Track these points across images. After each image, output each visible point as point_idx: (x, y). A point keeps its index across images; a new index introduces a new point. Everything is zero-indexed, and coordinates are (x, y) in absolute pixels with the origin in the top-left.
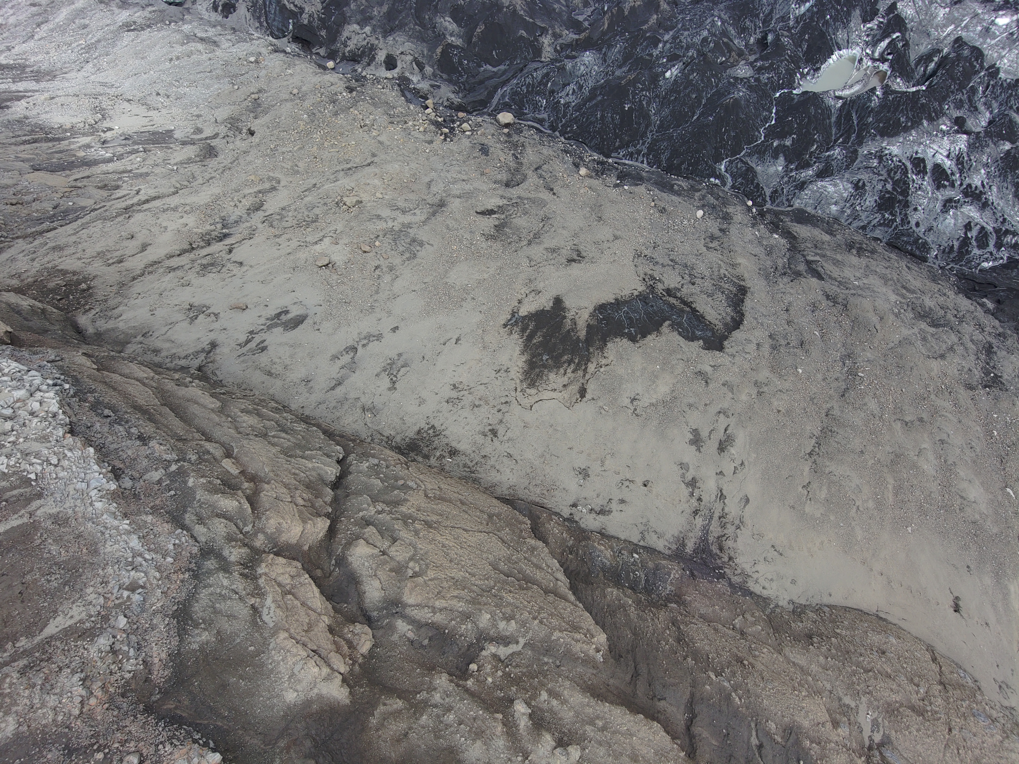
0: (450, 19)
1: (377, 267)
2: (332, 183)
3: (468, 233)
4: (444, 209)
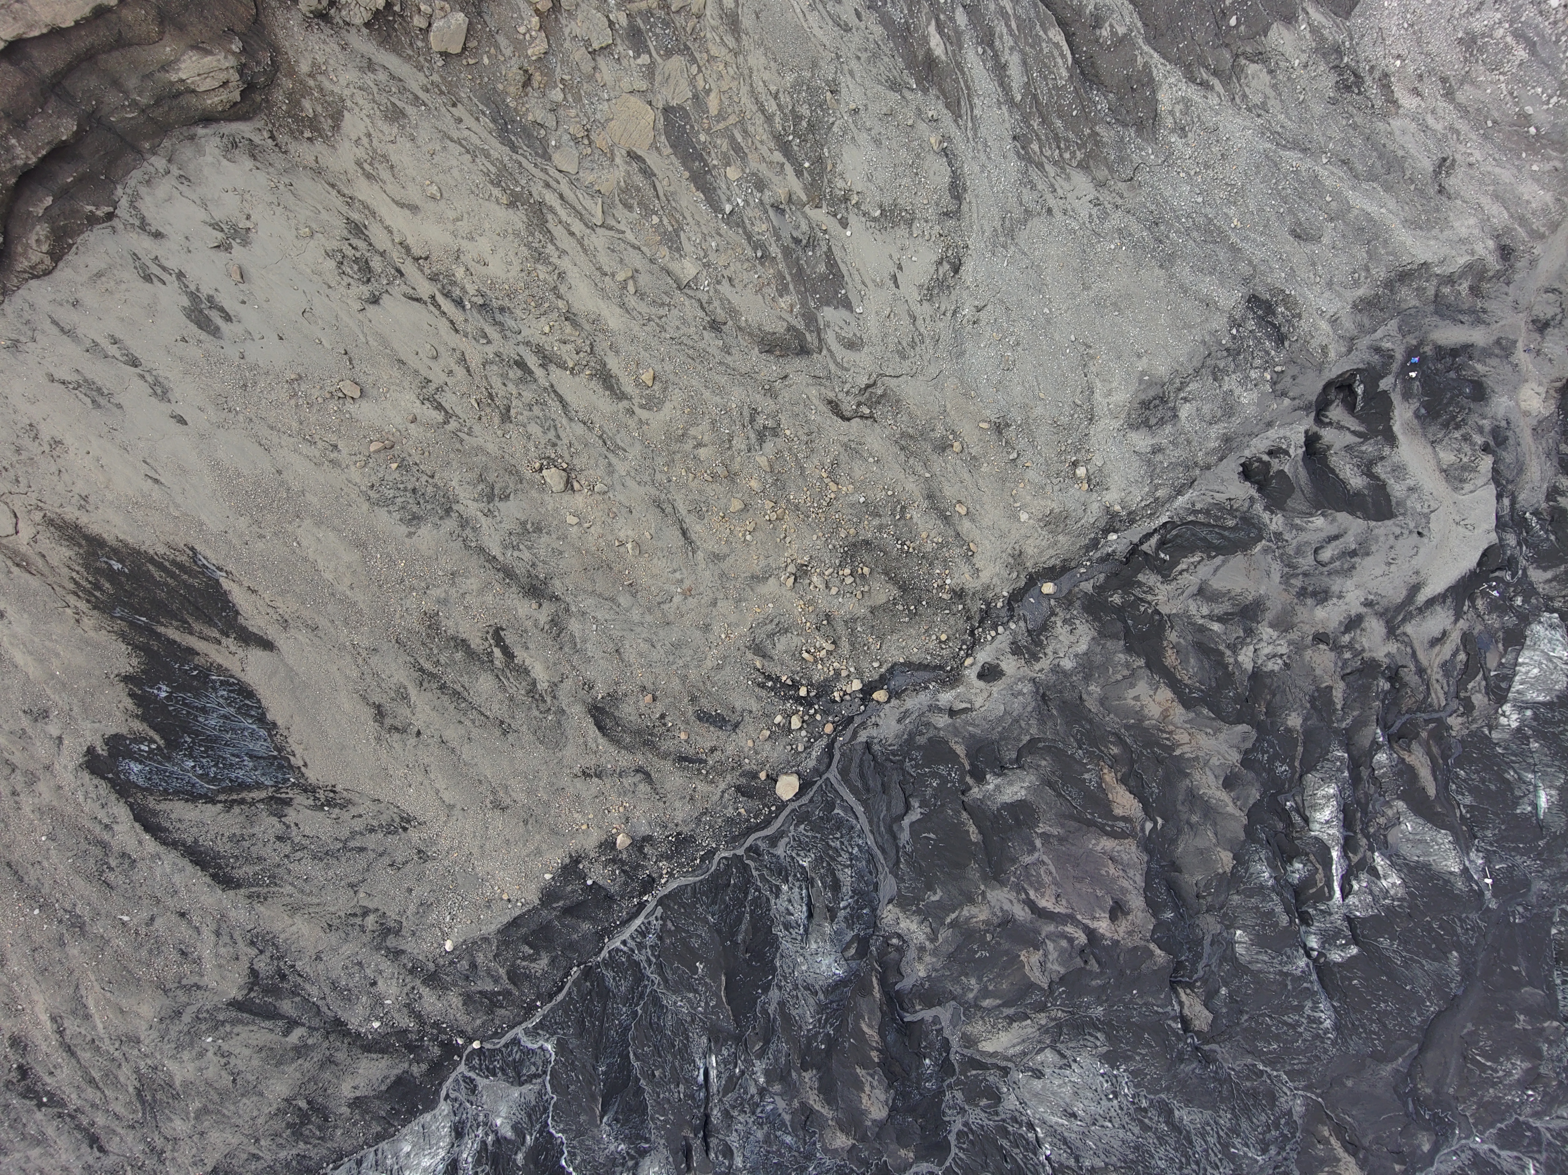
1: (335, 447)
2: (628, 473)
3: (443, 595)
4: (514, 589)
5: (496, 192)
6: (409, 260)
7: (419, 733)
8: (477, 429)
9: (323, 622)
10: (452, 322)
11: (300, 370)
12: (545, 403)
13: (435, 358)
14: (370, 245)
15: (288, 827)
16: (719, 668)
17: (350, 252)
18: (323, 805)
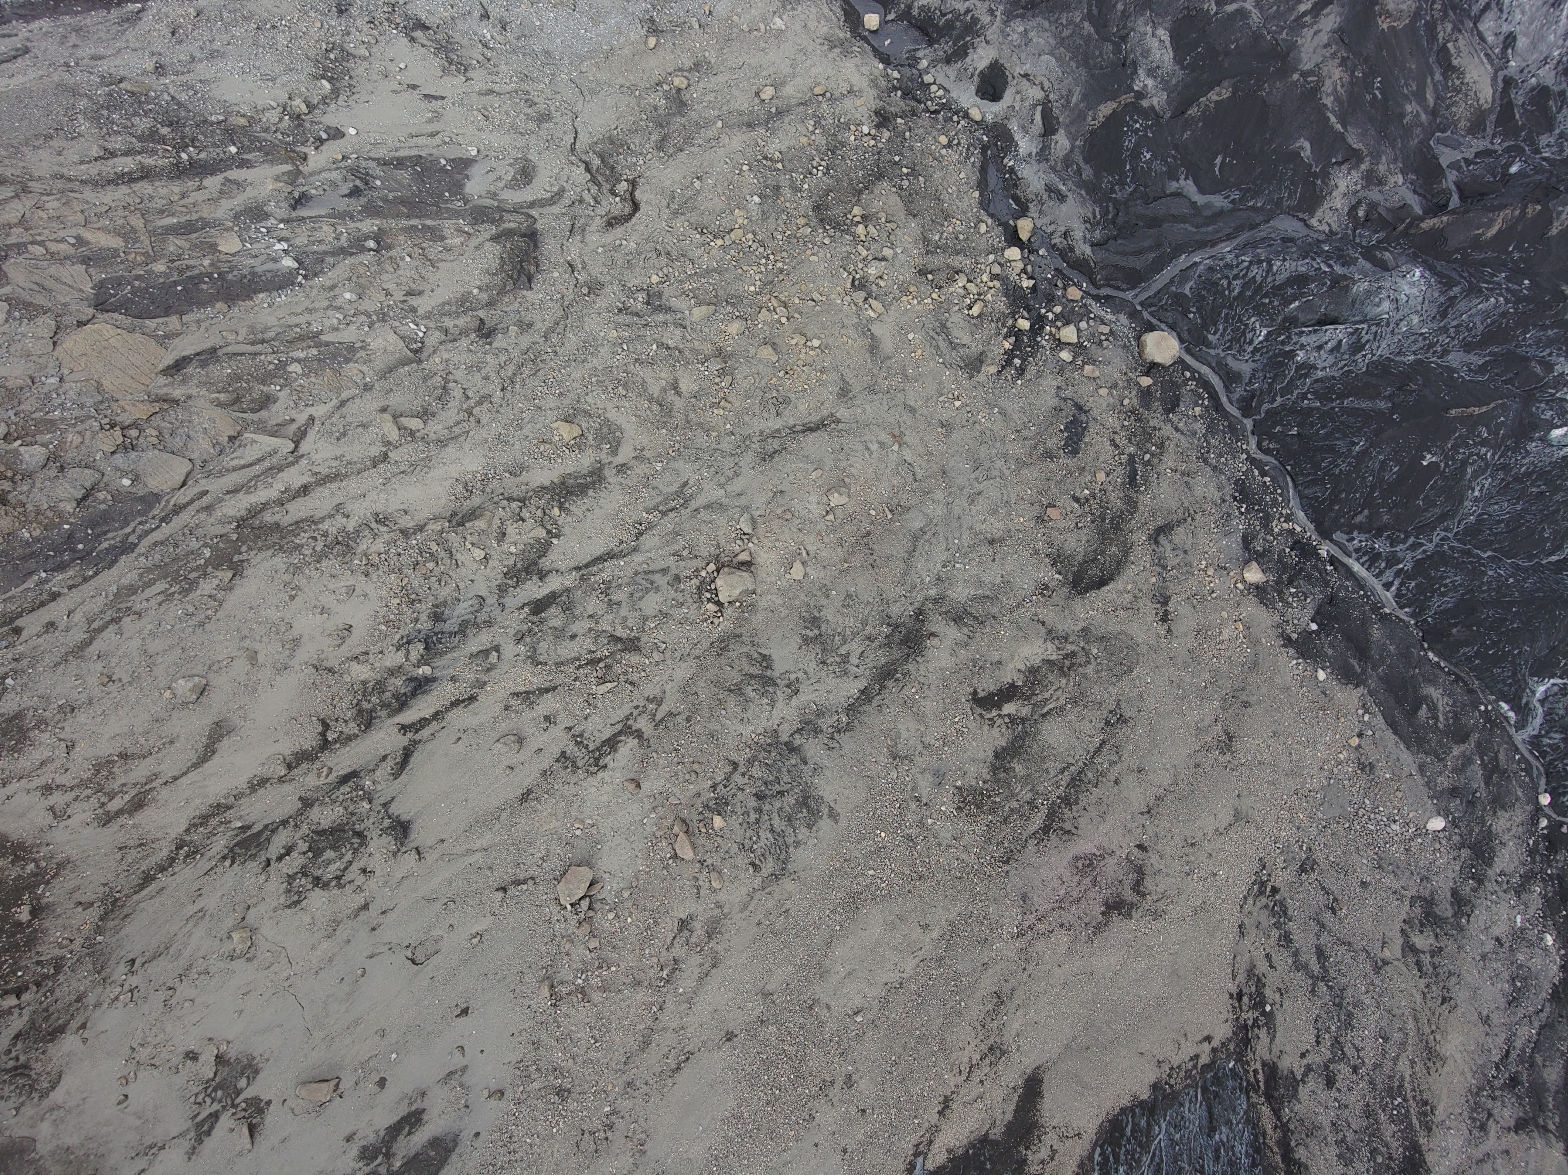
0: (1166, 37)
1: (684, 924)
2: (721, 485)
3: (929, 777)
4: (911, 667)
5: (207, 587)
6: (327, 758)
7: (1141, 847)
8: (650, 690)
9: (988, 983)
10: (455, 704)
11: (531, 979)
12: (608, 584)
13: (521, 741)
14: (284, 823)
15: (1309, 1069)
16: (1003, 412)
17: (295, 862)
18: (1264, 1013)
